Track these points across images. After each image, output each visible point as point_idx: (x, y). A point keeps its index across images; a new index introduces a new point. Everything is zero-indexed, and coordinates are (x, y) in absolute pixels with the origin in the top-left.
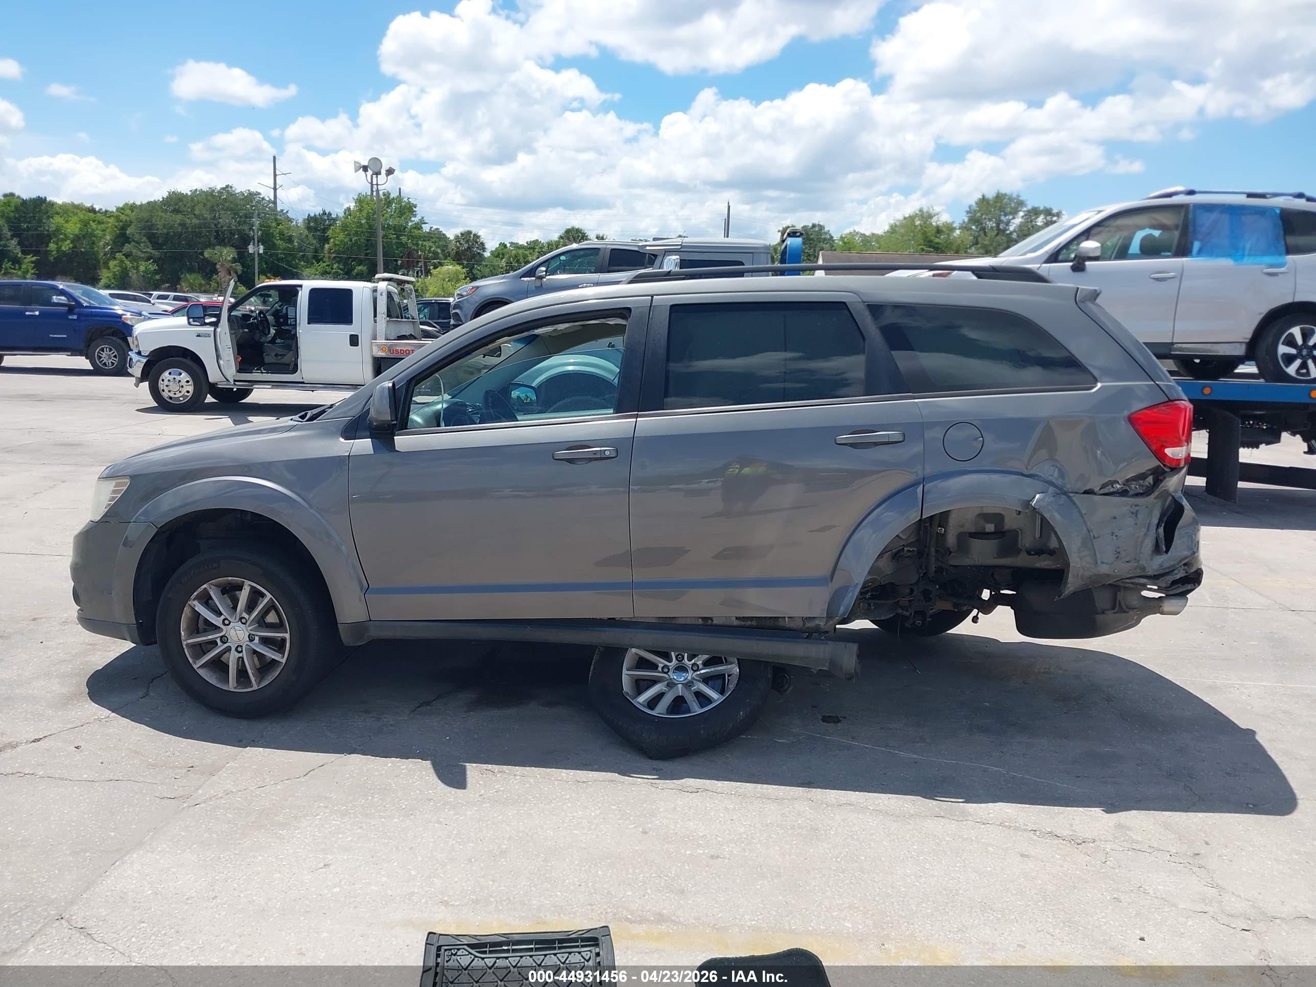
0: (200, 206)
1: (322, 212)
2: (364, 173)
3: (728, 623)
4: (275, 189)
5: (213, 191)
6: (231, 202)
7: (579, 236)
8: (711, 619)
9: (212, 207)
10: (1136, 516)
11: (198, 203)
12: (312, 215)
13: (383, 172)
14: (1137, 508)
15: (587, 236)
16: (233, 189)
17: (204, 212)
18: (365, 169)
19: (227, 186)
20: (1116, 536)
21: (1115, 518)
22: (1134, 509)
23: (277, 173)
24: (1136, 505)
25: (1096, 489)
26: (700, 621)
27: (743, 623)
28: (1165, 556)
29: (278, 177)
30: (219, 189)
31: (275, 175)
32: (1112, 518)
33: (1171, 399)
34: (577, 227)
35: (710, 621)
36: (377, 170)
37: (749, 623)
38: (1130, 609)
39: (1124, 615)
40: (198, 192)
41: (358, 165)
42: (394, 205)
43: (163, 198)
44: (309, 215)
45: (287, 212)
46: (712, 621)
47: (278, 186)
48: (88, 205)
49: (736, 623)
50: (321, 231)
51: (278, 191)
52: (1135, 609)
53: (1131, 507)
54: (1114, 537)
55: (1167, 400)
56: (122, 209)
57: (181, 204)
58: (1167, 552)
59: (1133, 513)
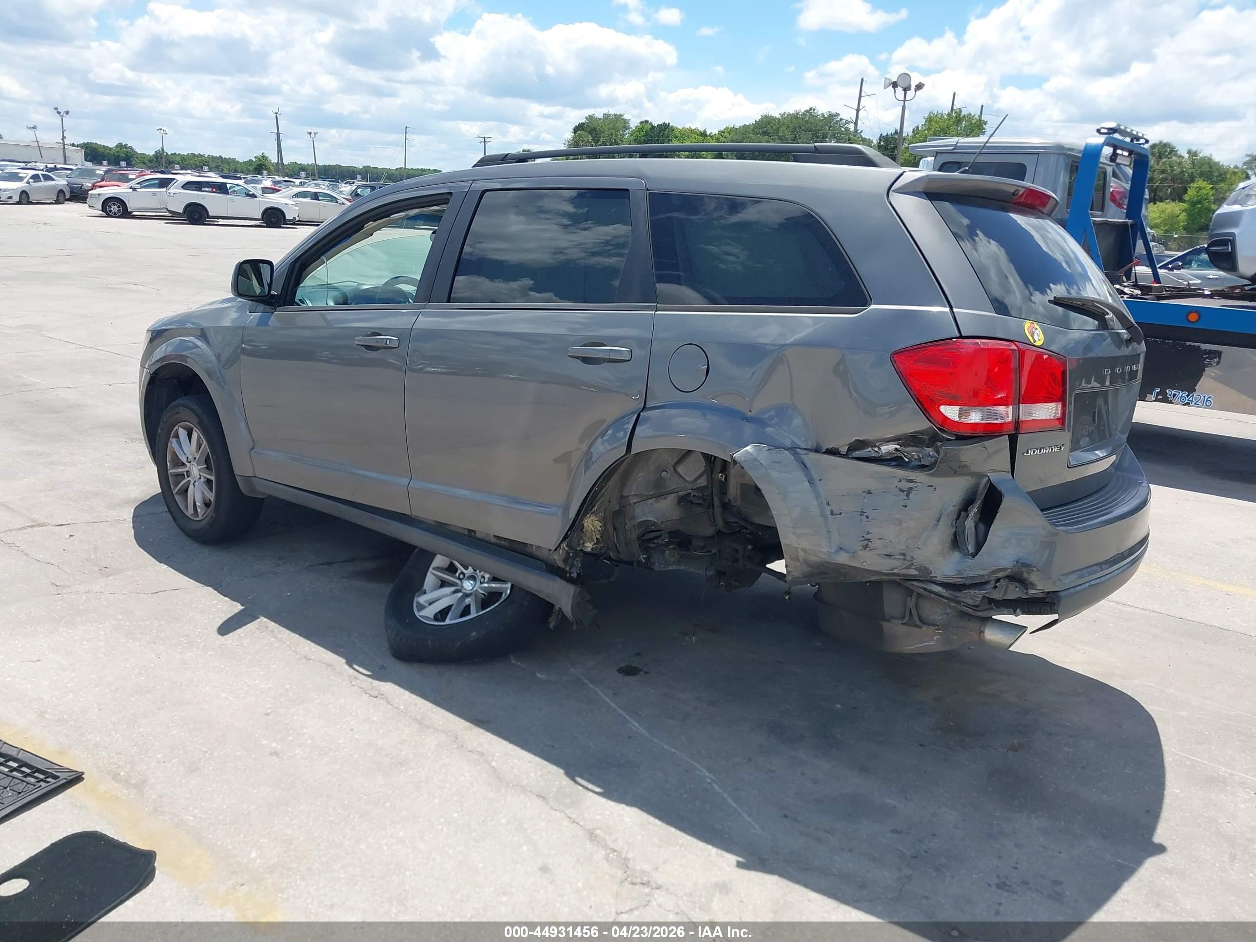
0: (784, 128)
1: (894, 132)
2: (893, 89)
3: (487, 539)
4: (858, 110)
5: (798, 114)
6: (812, 124)
7: (1166, 151)
8: (475, 532)
9: (795, 128)
10: (908, 495)
11: (784, 124)
12: (884, 134)
13: (913, 87)
14: (911, 485)
15: (1177, 151)
16: (816, 111)
17: (786, 132)
18: (895, 85)
19: (811, 109)
20: (867, 517)
21: (869, 492)
22: (906, 485)
23: (862, 95)
24: (911, 481)
25: (844, 450)
26: (466, 532)
27: (499, 542)
28: (970, 561)
29: (862, 99)
30: (803, 111)
31: (860, 97)
32: (864, 492)
33: (963, 334)
34: (1165, 142)
35: (473, 534)
36: (905, 85)
37: (503, 543)
38: (924, 623)
39: (916, 630)
40: (786, 115)
41: (888, 81)
42: (964, 122)
43: (756, 121)
44: (881, 134)
45: (862, 131)
46: (475, 533)
47: (861, 107)
48: (702, 129)
49: (493, 540)
50: (890, 150)
51: (860, 112)
52: (934, 625)
53: (900, 481)
54: (864, 517)
55: (958, 335)
56: (723, 132)
57: (769, 126)
58: (974, 555)
59: (903, 491)
